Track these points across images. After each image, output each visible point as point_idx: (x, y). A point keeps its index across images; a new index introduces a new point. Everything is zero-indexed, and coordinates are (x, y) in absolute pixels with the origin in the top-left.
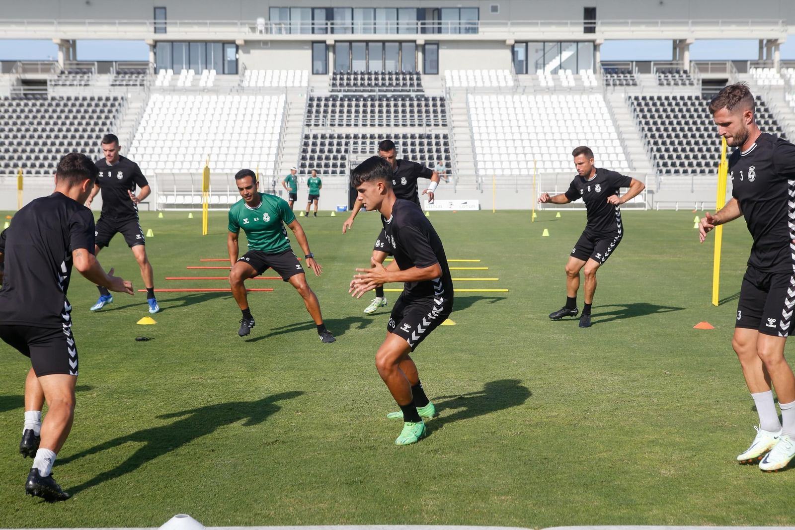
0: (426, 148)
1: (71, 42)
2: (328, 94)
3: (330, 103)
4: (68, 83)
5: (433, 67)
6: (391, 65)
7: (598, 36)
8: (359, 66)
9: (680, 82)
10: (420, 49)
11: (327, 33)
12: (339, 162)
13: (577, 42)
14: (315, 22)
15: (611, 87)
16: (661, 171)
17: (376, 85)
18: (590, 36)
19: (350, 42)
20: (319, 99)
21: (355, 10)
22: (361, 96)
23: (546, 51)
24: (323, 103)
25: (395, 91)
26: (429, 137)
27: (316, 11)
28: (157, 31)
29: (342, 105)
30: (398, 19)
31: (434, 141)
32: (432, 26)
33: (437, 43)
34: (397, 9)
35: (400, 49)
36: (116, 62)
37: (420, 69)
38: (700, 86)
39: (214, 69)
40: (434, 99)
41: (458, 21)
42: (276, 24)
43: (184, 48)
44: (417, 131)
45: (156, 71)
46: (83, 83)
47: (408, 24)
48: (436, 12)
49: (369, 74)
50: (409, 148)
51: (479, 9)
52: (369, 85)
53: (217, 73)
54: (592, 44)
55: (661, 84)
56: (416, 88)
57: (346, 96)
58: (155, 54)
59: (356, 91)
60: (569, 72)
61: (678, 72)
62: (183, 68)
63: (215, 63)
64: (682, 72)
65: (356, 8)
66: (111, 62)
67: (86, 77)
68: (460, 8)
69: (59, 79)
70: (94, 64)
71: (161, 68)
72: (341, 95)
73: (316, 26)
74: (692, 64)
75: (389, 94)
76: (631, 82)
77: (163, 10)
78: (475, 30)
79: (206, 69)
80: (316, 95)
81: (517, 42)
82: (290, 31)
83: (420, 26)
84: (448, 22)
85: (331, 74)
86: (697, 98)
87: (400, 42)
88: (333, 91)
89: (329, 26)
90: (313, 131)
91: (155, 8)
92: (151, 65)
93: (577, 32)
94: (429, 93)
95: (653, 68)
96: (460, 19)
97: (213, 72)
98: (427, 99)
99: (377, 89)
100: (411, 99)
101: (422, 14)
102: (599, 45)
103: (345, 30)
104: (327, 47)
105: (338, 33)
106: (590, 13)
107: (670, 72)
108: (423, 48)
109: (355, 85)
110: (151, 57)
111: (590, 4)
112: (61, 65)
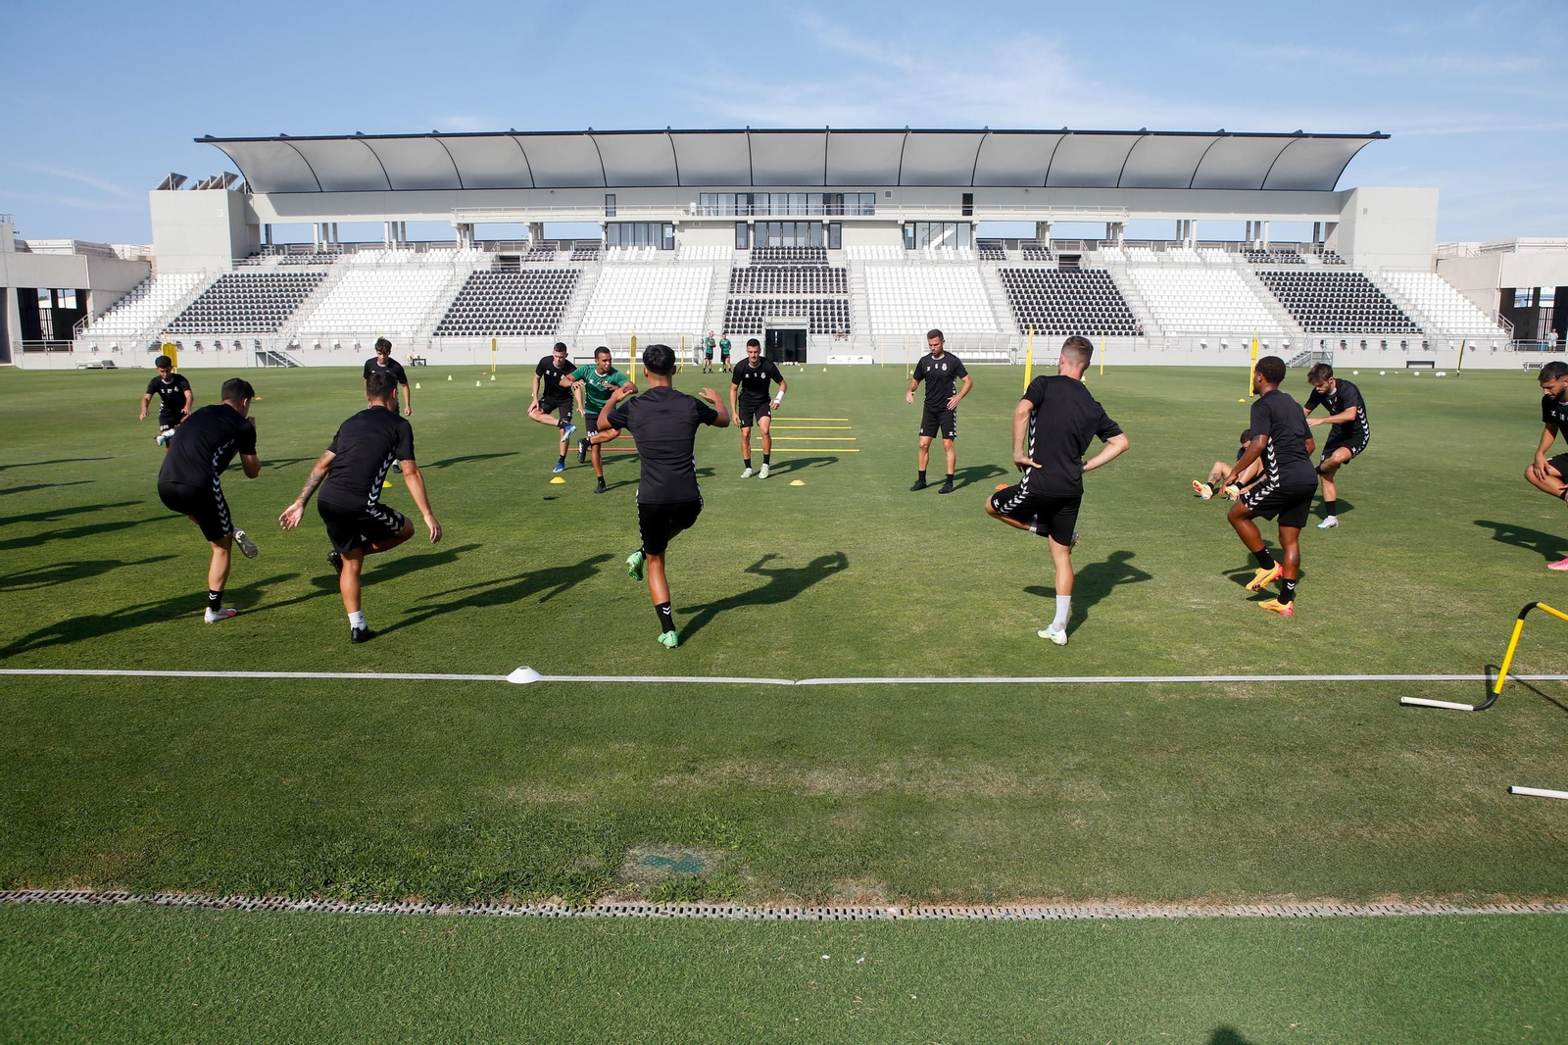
0: (829, 312)
1: (539, 225)
2: (749, 266)
3: (750, 274)
4: (536, 258)
5: (836, 243)
6: (802, 242)
7: (974, 218)
8: (774, 241)
9: (1041, 257)
10: (826, 228)
11: (748, 214)
12: (756, 324)
13: (957, 222)
14: (738, 205)
15: (984, 261)
16: (1023, 333)
17: (789, 258)
18: (967, 218)
19: (768, 222)
20: (741, 270)
21: (771, 195)
22: (776, 268)
23: (931, 230)
24: (744, 274)
25: (804, 263)
26: (832, 302)
27: (739, 197)
28: (608, 214)
29: (760, 275)
30: (807, 203)
31: (836, 306)
32: (835, 208)
33: (840, 223)
34: (808, 194)
35: (809, 227)
37: (826, 244)
38: (1058, 261)
39: (655, 245)
40: (837, 270)
41: (857, 205)
42: (705, 207)
43: (630, 226)
44: (822, 297)
45: (607, 248)
46: (548, 258)
47: (818, 207)
48: (840, 197)
49: (783, 248)
50: (815, 311)
51: (874, 194)
52: (783, 258)
53: (657, 249)
54: (969, 225)
55: (1026, 259)
56: (822, 261)
57: (763, 268)
58: (606, 233)
59: (772, 263)
60: (950, 248)
61: (1040, 249)
62: (629, 245)
63: (656, 240)
64: (1043, 249)
65: (773, 193)
66: (571, 240)
67: (550, 253)
68: (859, 194)
69: (529, 255)
70: (557, 243)
71: (611, 245)
72: (759, 266)
73: (739, 209)
74: (1052, 242)
75: (799, 266)
76: (1001, 257)
77: (613, 197)
78: (872, 212)
79: (648, 245)
80: (738, 267)
81: (906, 222)
82: (717, 213)
83: (825, 208)
84: (850, 204)
85: (751, 249)
86: (1055, 271)
87: (809, 222)
88: (752, 263)
89: (750, 209)
90: (736, 297)
91: (606, 196)
92: (603, 242)
93: (957, 214)
94: (833, 265)
95: (1020, 246)
96: (859, 203)
97: (654, 248)
98: (831, 270)
99: (789, 261)
100: (818, 270)
101: (827, 198)
102: (975, 225)
103: (763, 212)
104: (748, 226)
105: (757, 214)
106: (968, 199)
107: (1034, 249)
108: (828, 227)
109: (771, 258)
110: (603, 236)
111: (968, 191)
112: (531, 244)
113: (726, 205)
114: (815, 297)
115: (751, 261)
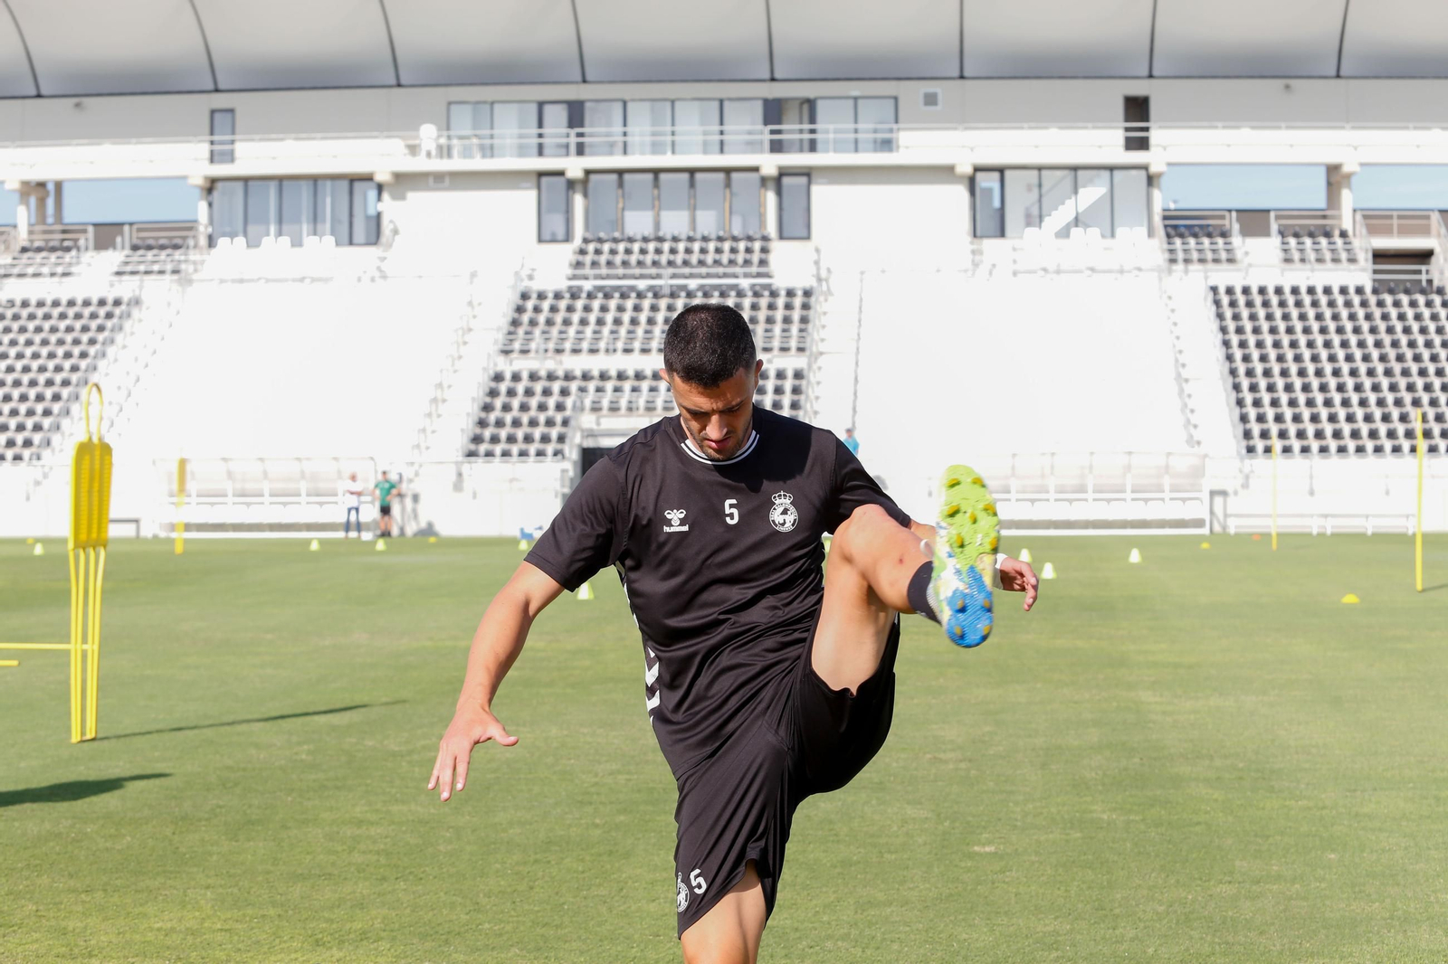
1: (51, 187)
2: (563, 285)
3: (563, 304)
4: (45, 270)
5: (796, 226)
6: (708, 222)
7: (1154, 158)
8: (638, 222)
9: (1328, 256)
10: (771, 184)
11: (567, 154)
12: (555, 432)
13: (1111, 169)
14: (545, 131)
15: (1180, 267)
16: (1253, 450)
17: (670, 263)
18: (1137, 157)
19: (620, 173)
20: (541, 296)
21: (630, 105)
22: (632, 288)
23: (1044, 189)
24: (546, 305)
25: (708, 276)
27: (548, 109)
28: (216, 158)
29: (587, 309)
30: (722, 123)
31: (770, 385)
32: (798, 136)
33: (807, 173)
34: (721, 102)
35: (728, 184)
36: (131, 224)
37: (771, 228)
38: (1370, 266)
39: (332, 235)
40: (790, 293)
41: (852, 126)
42: (461, 138)
43: (272, 188)
45: (211, 242)
46: (60, 270)
47: (750, 133)
48: (806, 107)
49: (660, 240)
51: (896, 99)
52: (655, 263)
53: (338, 244)
54: (1143, 173)
55: (1288, 260)
56: (754, 269)
57: (600, 289)
58: (210, 205)
59: (625, 277)
60: (1094, 232)
61: (1328, 235)
62: (268, 235)
63: (335, 221)
64: (1337, 233)
65: (633, 100)
66: (121, 225)
67: (68, 257)
68: (856, 99)
69: (16, 262)
70: (85, 231)
71: (224, 235)
72: (588, 285)
73: (545, 141)
74: (1359, 216)
75: (694, 283)
76: (1224, 256)
77: (229, 116)
78: (887, 145)
79: (315, 234)
80: (536, 286)
81: (977, 169)
82: (489, 151)
83: (767, 137)
84: (830, 127)
85: (577, 241)
86: (1359, 291)
87: (728, 171)
88: (574, 277)
89: (573, 140)
90: (513, 364)
91: (213, 112)
92: (201, 229)
93: (1106, 143)
94: (780, 281)
95: (1276, 226)
96: (856, 122)
97: (329, 240)
98: (774, 294)
99: (671, 271)
100: (741, 294)
101: (773, 112)
102: (1159, 175)
103: (610, 149)
104: (571, 184)
105: (593, 154)
106: (1137, 108)
107: (1311, 235)
108: (777, 182)
109: (625, 264)
110: (202, 211)
111: (1138, 89)
112: (22, 236)
113: (516, 131)
115: (570, 272)
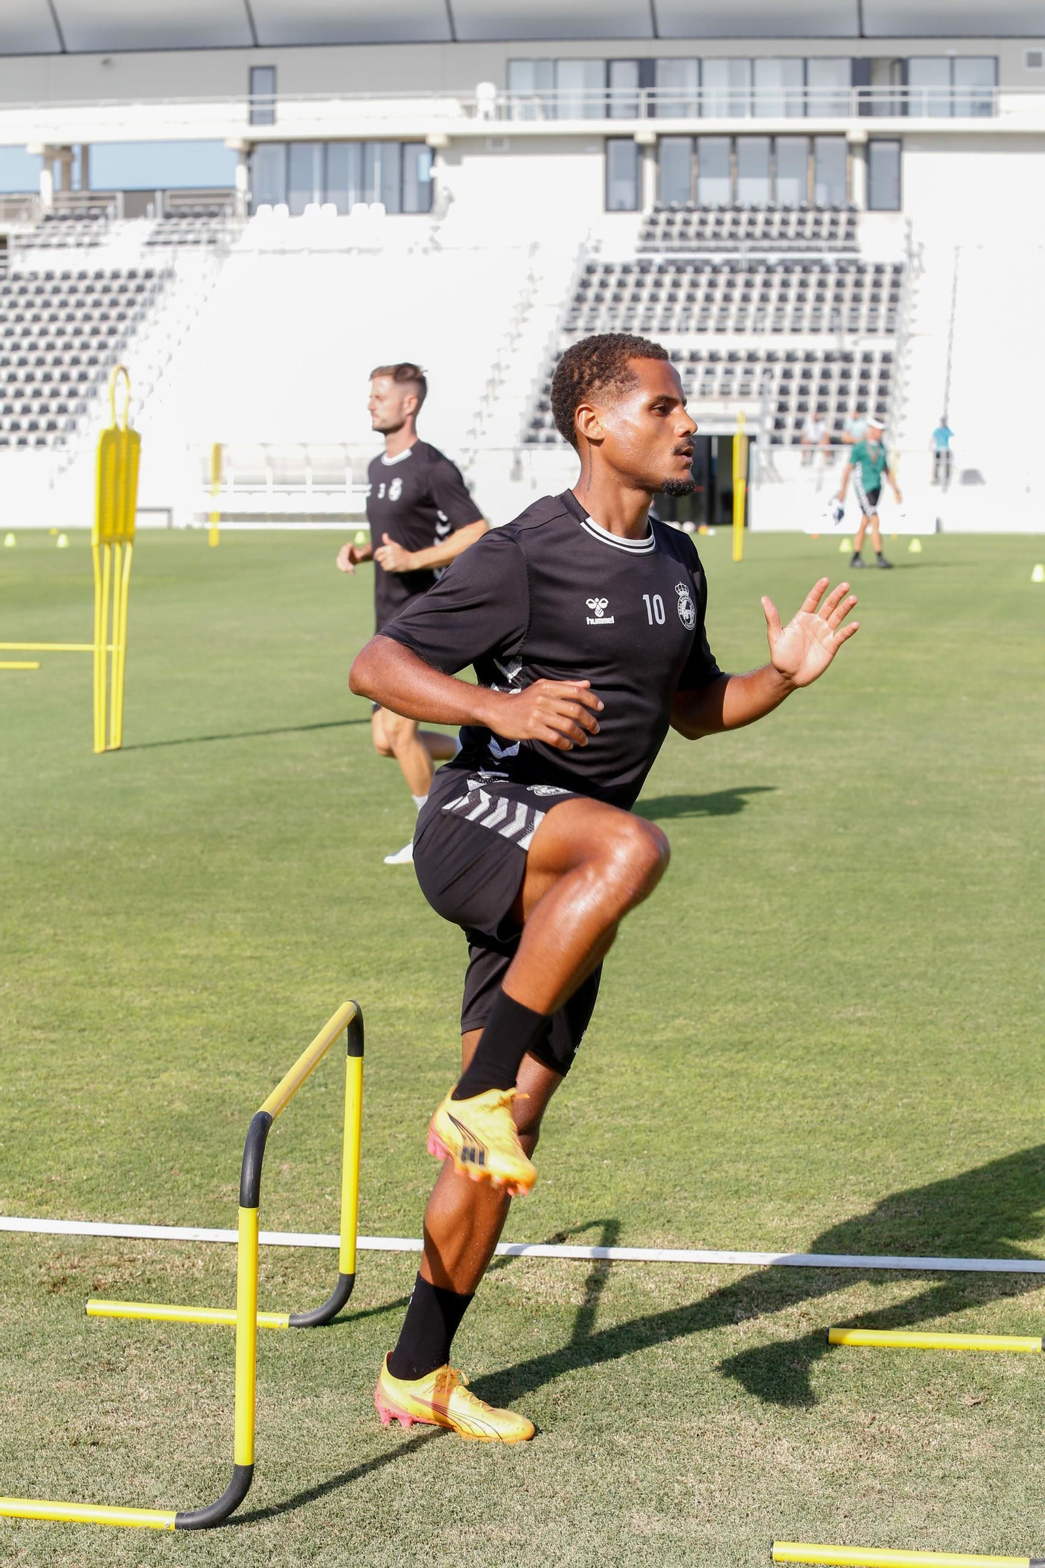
0: (834, 385)
1: (77, 151)
2: (631, 256)
3: (631, 279)
4: (71, 240)
5: (888, 194)
6: (789, 190)
8: (714, 191)
10: (859, 151)
11: (637, 116)
14: (614, 90)
17: (749, 236)
19: (695, 136)
20: (608, 270)
21: (707, 65)
22: (707, 262)
24: (613, 280)
25: (790, 249)
26: (847, 358)
27: (617, 68)
28: (256, 119)
29: (658, 284)
30: (806, 83)
31: (856, 368)
32: (888, 99)
33: (899, 139)
34: (805, 60)
35: (812, 150)
36: (164, 190)
37: (859, 199)
39: (381, 202)
40: (879, 270)
41: (948, 88)
42: (521, 98)
43: (317, 152)
44: (823, 343)
45: (251, 210)
46: (86, 240)
47: (837, 94)
48: (898, 67)
49: (738, 210)
50: (794, 385)
51: (996, 59)
52: (732, 236)
53: (388, 212)
56: (840, 243)
57: (671, 262)
58: (250, 169)
59: (699, 250)
62: (311, 201)
63: (385, 188)
65: (710, 58)
66: (153, 191)
67: (96, 226)
68: (953, 59)
69: (39, 231)
70: (113, 198)
71: (264, 202)
72: (658, 259)
73: (614, 101)
75: (773, 258)
77: (269, 73)
78: (986, 109)
79: (363, 201)
80: (602, 258)
82: (552, 112)
83: (855, 100)
84: (921, 89)
85: (648, 211)
87: (812, 136)
88: (644, 250)
89: (644, 101)
91: (252, 69)
92: (240, 195)
94: (868, 255)
96: (952, 83)
97: (379, 207)
98: (861, 270)
99: (749, 243)
100: (825, 270)
101: (862, 71)
103: (683, 110)
104: (641, 149)
105: (665, 116)
108: (865, 148)
109: (700, 236)
110: (241, 177)
112: (46, 202)
113: (581, 91)
114: (802, 343)
